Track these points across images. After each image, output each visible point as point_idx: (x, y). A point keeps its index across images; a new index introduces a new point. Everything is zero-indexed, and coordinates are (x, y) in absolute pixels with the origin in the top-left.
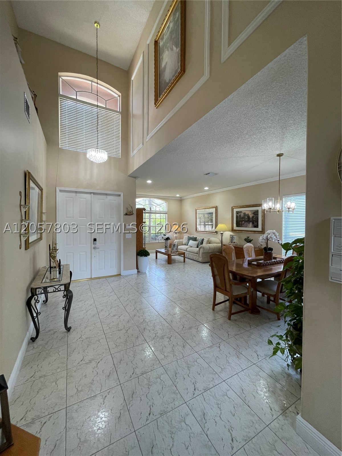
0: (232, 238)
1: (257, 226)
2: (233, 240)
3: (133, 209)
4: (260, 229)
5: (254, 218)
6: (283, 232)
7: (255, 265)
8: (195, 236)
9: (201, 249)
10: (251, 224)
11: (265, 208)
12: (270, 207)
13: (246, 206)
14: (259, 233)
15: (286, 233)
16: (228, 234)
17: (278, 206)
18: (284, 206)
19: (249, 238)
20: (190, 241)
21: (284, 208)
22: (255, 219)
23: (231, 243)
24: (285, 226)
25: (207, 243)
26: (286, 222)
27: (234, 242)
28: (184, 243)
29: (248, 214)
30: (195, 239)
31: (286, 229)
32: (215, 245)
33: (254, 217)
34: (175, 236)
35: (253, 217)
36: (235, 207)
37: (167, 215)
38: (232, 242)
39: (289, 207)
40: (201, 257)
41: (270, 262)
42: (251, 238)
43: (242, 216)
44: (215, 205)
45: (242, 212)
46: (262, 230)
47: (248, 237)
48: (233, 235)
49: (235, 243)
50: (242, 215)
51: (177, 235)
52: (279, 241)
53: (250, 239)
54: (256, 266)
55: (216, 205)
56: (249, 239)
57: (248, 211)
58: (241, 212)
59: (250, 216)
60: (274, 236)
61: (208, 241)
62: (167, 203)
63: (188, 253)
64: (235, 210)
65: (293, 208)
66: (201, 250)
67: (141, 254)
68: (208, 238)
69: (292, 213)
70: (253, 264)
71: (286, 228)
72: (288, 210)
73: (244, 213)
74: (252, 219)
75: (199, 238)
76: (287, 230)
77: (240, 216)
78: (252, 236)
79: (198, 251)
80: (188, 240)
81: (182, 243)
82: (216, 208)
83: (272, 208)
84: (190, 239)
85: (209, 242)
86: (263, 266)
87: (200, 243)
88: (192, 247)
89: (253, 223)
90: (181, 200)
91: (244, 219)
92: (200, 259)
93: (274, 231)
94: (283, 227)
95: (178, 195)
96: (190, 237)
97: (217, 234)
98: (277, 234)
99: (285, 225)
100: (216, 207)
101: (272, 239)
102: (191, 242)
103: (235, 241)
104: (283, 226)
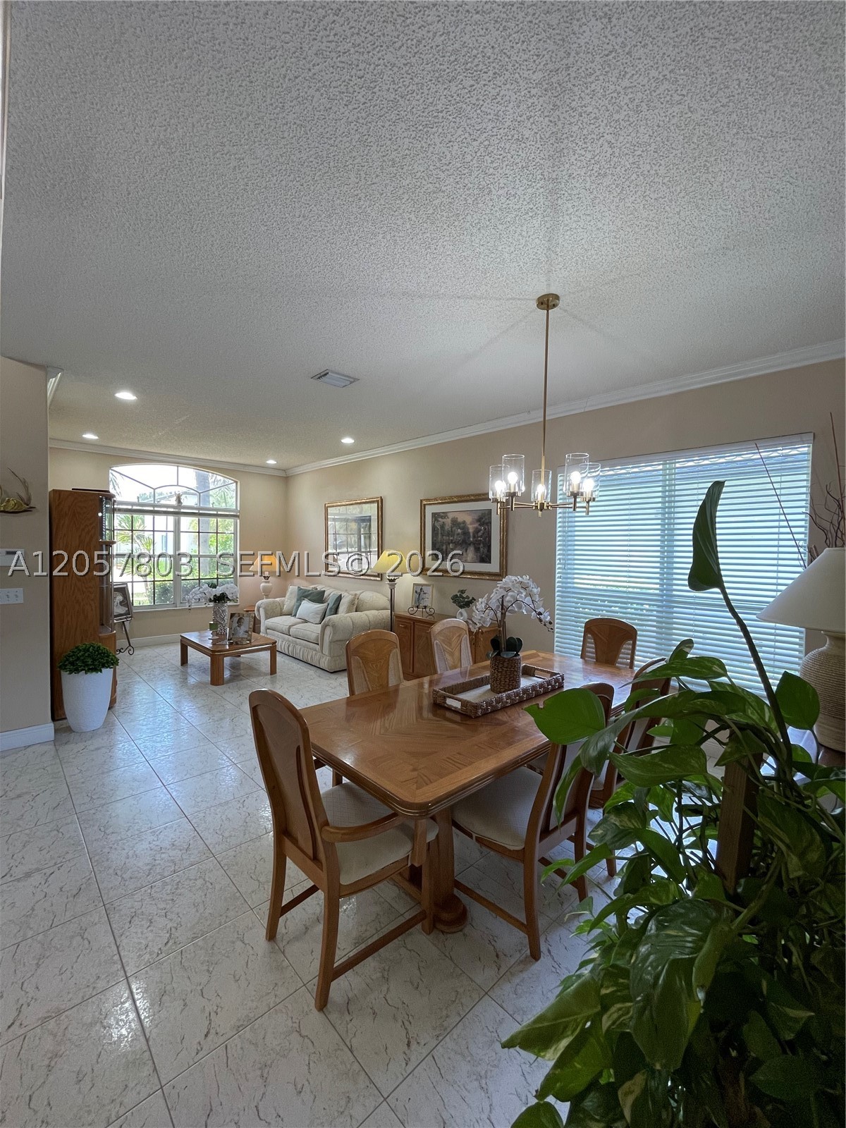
0: (419, 592)
1: (486, 559)
2: (423, 599)
3: (30, 491)
4: (494, 567)
5: (480, 534)
6: (557, 575)
7: (455, 711)
8: (320, 588)
9: (328, 627)
10: (471, 553)
11: (498, 497)
12: (512, 491)
13: (460, 499)
14: (491, 578)
15: (564, 580)
16: (408, 582)
17: (541, 491)
18: (561, 490)
19: (464, 595)
20: (303, 602)
21: (561, 497)
22: (481, 537)
23: (415, 609)
24: (563, 559)
25: (349, 611)
26: (564, 545)
27: (425, 607)
28: (285, 608)
29: (464, 522)
30: (318, 597)
31: (565, 568)
32: (372, 614)
33: (480, 530)
34: (264, 587)
35: (477, 531)
36: (429, 500)
37: (238, 521)
38: (418, 607)
39: (575, 490)
40: (327, 654)
41: (509, 697)
42: (469, 594)
43: (447, 527)
44: (376, 494)
45: (449, 515)
46: (500, 570)
47: (463, 592)
48: (422, 585)
49: (428, 610)
50: (448, 521)
51: (270, 584)
52: (540, 614)
53: (468, 597)
54: (458, 718)
55: (379, 496)
56: (463, 598)
57: (463, 512)
58: (444, 515)
59: (470, 526)
60: (526, 596)
61: (352, 603)
62: (239, 483)
63: (293, 642)
64: (430, 510)
65: (588, 496)
66: (328, 631)
67: (72, 663)
68: (354, 593)
69: (584, 514)
70: (449, 709)
71: (565, 564)
72: (573, 500)
73: (455, 522)
74: (474, 537)
75: (331, 593)
76: (569, 571)
77: (443, 526)
78: (471, 588)
79: (318, 636)
80: (298, 600)
81: (281, 609)
82: (381, 503)
83: (519, 494)
84: (304, 595)
85: (357, 606)
86: (485, 714)
87: (331, 608)
88: (306, 621)
89: (477, 549)
90: (285, 478)
91: (453, 536)
92: (324, 663)
93: (526, 578)
94: (558, 562)
95: (271, 462)
96: (306, 591)
97: (381, 579)
98: (535, 590)
99: (564, 555)
100: (378, 501)
101: (520, 608)
102: (307, 607)
103: (427, 602)
104: (558, 557)
